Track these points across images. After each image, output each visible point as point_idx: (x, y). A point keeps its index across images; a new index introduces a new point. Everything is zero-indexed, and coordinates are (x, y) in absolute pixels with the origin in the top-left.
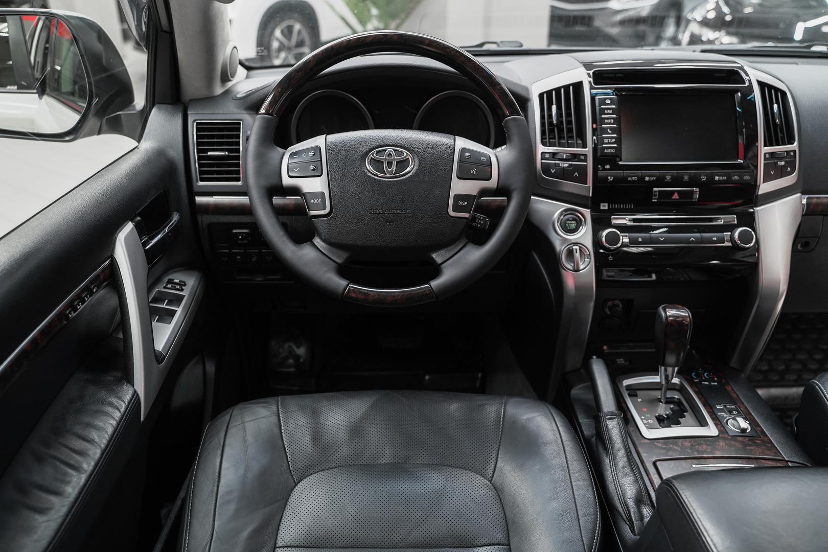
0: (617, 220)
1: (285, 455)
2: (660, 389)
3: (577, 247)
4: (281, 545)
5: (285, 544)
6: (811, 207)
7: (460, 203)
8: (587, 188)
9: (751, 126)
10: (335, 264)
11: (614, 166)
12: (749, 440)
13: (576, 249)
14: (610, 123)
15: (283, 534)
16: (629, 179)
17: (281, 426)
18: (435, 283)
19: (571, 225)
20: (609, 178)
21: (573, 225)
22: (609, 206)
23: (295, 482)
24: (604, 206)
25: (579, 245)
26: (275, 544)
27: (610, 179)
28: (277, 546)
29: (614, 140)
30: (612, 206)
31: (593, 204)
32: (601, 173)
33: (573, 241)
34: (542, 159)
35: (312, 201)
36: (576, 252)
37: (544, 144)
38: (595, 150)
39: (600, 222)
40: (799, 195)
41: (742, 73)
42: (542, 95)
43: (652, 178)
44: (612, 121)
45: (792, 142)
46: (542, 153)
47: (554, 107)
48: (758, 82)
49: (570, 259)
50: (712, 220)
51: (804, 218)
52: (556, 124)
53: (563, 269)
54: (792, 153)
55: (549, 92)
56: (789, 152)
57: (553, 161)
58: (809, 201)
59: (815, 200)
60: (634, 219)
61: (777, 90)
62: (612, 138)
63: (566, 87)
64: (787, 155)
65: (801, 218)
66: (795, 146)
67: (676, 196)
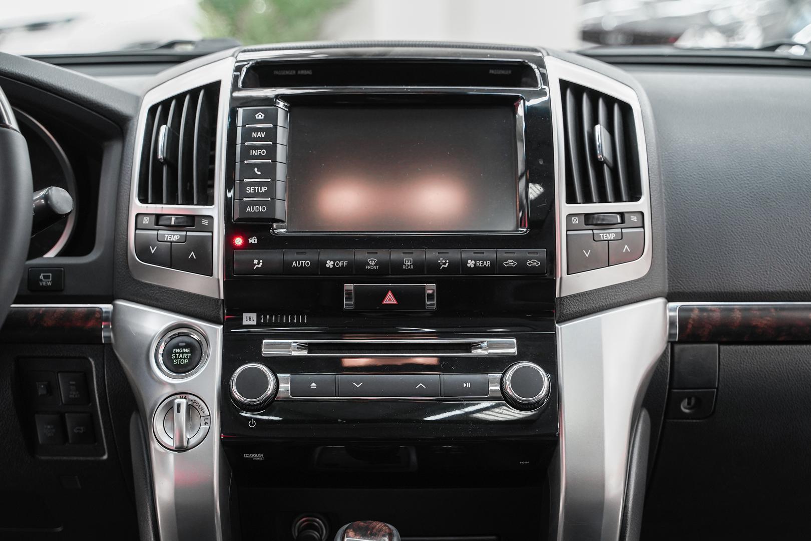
0: (271, 347)
3: (183, 402)
6: (690, 326)
8: (212, 283)
9: (541, 163)
11: (269, 242)
13: (179, 405)
14: (260, 157)
16: (294, 264)
19: (183, 353)
20: (256, 262)
21: (184, 356)
22: (259, 320)
24: (249, 319)
25: (191, 397)
27: (258, 264)
29: (264, 189)
30: (265, 318)
32: (238, 256)
33: (180, 390)
34: (136, 229)
36: (179, 411)
37: (143, 200)
38: (229, 209)
40: (660, 301)
41: (537, 71)
42: (153, 110)
43: (341, 264)
44: (264, 152)
45: (635, 195)
46: (137, 215)
47: (164, 129)
48: (565, 85)
49: (168, 425)
50: (468, 347)
51: (677, 348)
52: (165, 159)
53: (155, 446)
54: (634, 218)
55: (166, 104)
56: (626, 215)
57: (155, 232)
58: (684, 314)
59: (696, 312)
60: (309, 344)
61: (610, 101)
62: (261, 184)
63: (194, 93)
64: (623, 221)
65: (667, 348)
66: (643, 204)
67: (390, 299)
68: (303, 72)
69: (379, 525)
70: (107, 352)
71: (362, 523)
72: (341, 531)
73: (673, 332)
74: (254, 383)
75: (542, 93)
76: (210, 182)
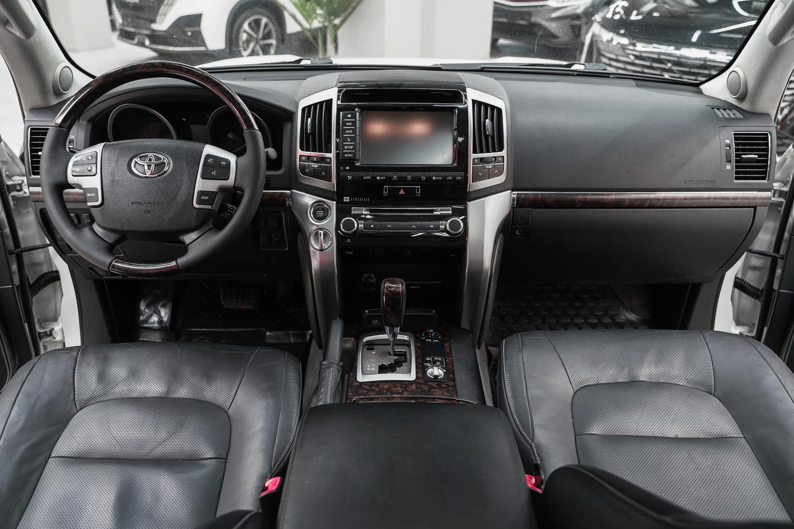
0: (355, 211)
1: (73, 390)
2: (389, 345)
3: (322, 232)
4: (54, 455)
5: (57, 455)
6: (521, 202)
7: (203, 198)
8: (331, 185)
10: (107, 244)
11: (354, 169)
12: (437, 384)
13: (320, 233)
14: (350, 134)
15: (58, 448)
16: (364, 178)
17: (75, 367)
18: (182, 261)
19: (321, 212)
20: (349, 177)
22: (350, 200)
23: (77, 410)
24: (346, 199)
25: (325, 230)
26: (51, 454)
27: (350, 178)
28: (51, 456)
29: (352, 147)
30: (353, 199)
31: (337, 196)
32: (342, 174)
33: (320, 227)
34: (300, 161)
35: (88, 195)
36: (320, 236)
37: (302, 149)
38: (338, 155)
39: (342, 212)
40: (509, 191)
41: (462, 93)
42: (304, 109)
43: (383, 178)
44: (351, 131)
45: (501, 149)
46: (300, 156)
47: (309, 119)
48: (474, 101)
49: (316, 241)
50: (432, 211)
51: (515, 209)
52: (311, 133)
53: (311, 248)
54: (500, 159)
55: (309, 107)
56: (497, 158)
57: (308, 163)
58: (519, 196)
59: (523, 196)
60: (370, 209)
61: (493, 107)
62: (350, 145)
63: (321, 103)
64: (495, 160)
65: (511, 210)
66: (504, 153)
67: (402, 192)
68: (366, 94)
69: (398, 279)
70: (289, 210)
71: (391, 279)
72: (383, 281)
73: (514, 203)
74: (349, 225)
75: (465, 103)
76: (329, 141)
